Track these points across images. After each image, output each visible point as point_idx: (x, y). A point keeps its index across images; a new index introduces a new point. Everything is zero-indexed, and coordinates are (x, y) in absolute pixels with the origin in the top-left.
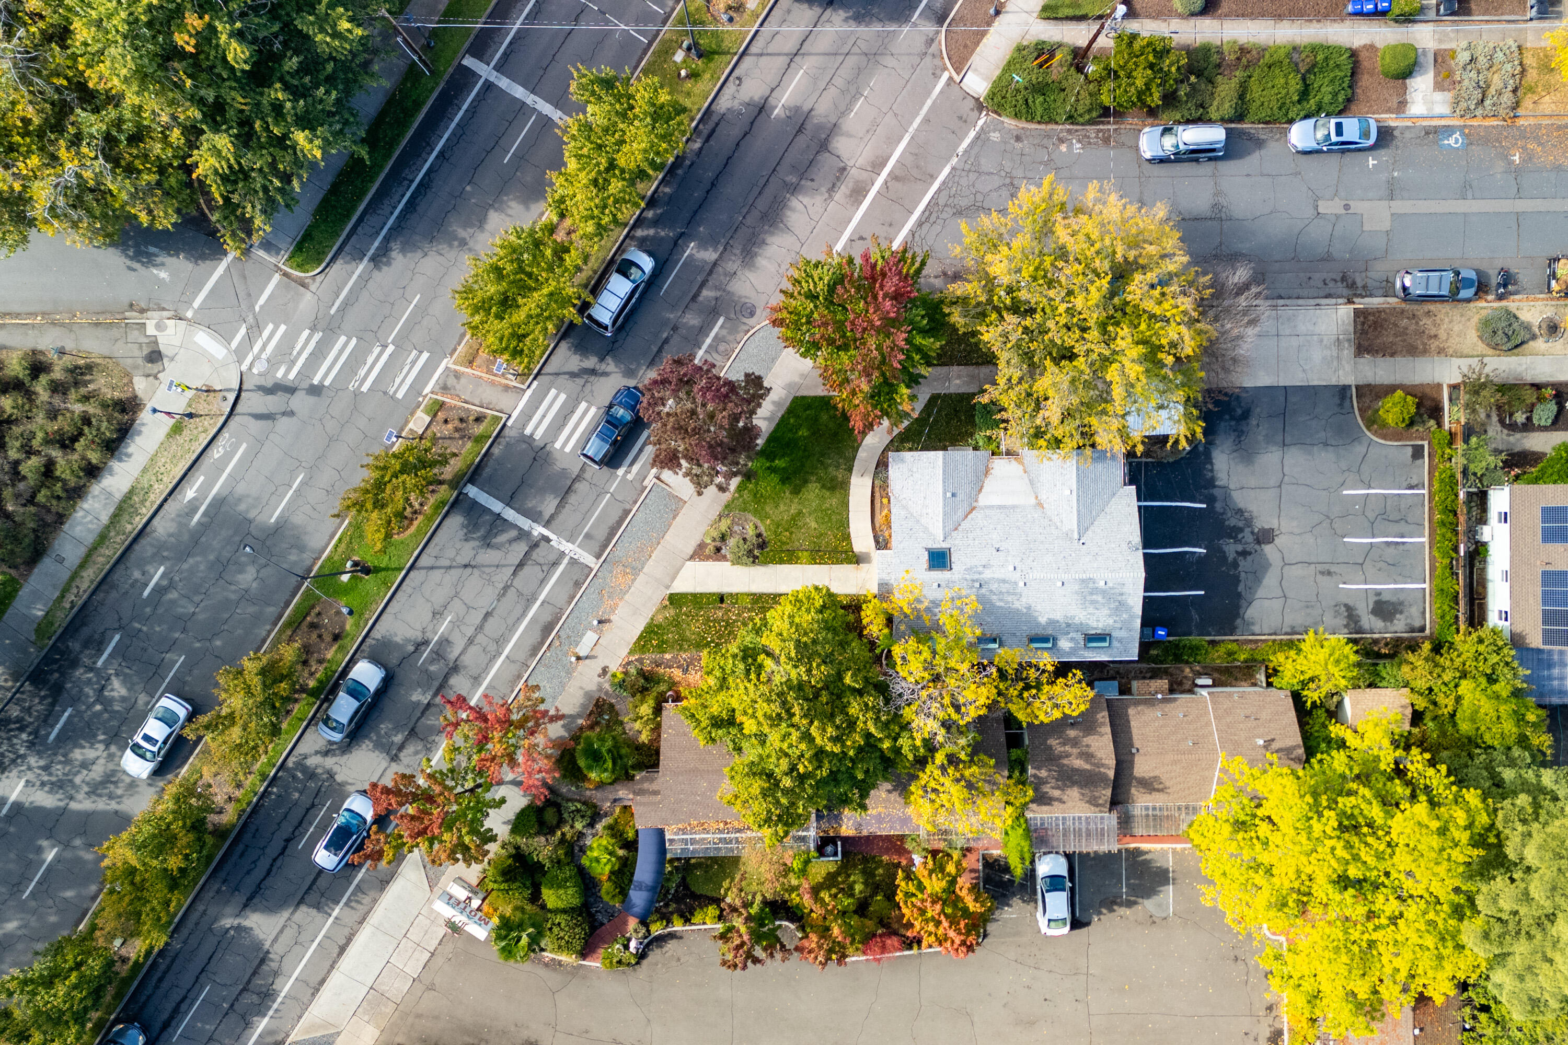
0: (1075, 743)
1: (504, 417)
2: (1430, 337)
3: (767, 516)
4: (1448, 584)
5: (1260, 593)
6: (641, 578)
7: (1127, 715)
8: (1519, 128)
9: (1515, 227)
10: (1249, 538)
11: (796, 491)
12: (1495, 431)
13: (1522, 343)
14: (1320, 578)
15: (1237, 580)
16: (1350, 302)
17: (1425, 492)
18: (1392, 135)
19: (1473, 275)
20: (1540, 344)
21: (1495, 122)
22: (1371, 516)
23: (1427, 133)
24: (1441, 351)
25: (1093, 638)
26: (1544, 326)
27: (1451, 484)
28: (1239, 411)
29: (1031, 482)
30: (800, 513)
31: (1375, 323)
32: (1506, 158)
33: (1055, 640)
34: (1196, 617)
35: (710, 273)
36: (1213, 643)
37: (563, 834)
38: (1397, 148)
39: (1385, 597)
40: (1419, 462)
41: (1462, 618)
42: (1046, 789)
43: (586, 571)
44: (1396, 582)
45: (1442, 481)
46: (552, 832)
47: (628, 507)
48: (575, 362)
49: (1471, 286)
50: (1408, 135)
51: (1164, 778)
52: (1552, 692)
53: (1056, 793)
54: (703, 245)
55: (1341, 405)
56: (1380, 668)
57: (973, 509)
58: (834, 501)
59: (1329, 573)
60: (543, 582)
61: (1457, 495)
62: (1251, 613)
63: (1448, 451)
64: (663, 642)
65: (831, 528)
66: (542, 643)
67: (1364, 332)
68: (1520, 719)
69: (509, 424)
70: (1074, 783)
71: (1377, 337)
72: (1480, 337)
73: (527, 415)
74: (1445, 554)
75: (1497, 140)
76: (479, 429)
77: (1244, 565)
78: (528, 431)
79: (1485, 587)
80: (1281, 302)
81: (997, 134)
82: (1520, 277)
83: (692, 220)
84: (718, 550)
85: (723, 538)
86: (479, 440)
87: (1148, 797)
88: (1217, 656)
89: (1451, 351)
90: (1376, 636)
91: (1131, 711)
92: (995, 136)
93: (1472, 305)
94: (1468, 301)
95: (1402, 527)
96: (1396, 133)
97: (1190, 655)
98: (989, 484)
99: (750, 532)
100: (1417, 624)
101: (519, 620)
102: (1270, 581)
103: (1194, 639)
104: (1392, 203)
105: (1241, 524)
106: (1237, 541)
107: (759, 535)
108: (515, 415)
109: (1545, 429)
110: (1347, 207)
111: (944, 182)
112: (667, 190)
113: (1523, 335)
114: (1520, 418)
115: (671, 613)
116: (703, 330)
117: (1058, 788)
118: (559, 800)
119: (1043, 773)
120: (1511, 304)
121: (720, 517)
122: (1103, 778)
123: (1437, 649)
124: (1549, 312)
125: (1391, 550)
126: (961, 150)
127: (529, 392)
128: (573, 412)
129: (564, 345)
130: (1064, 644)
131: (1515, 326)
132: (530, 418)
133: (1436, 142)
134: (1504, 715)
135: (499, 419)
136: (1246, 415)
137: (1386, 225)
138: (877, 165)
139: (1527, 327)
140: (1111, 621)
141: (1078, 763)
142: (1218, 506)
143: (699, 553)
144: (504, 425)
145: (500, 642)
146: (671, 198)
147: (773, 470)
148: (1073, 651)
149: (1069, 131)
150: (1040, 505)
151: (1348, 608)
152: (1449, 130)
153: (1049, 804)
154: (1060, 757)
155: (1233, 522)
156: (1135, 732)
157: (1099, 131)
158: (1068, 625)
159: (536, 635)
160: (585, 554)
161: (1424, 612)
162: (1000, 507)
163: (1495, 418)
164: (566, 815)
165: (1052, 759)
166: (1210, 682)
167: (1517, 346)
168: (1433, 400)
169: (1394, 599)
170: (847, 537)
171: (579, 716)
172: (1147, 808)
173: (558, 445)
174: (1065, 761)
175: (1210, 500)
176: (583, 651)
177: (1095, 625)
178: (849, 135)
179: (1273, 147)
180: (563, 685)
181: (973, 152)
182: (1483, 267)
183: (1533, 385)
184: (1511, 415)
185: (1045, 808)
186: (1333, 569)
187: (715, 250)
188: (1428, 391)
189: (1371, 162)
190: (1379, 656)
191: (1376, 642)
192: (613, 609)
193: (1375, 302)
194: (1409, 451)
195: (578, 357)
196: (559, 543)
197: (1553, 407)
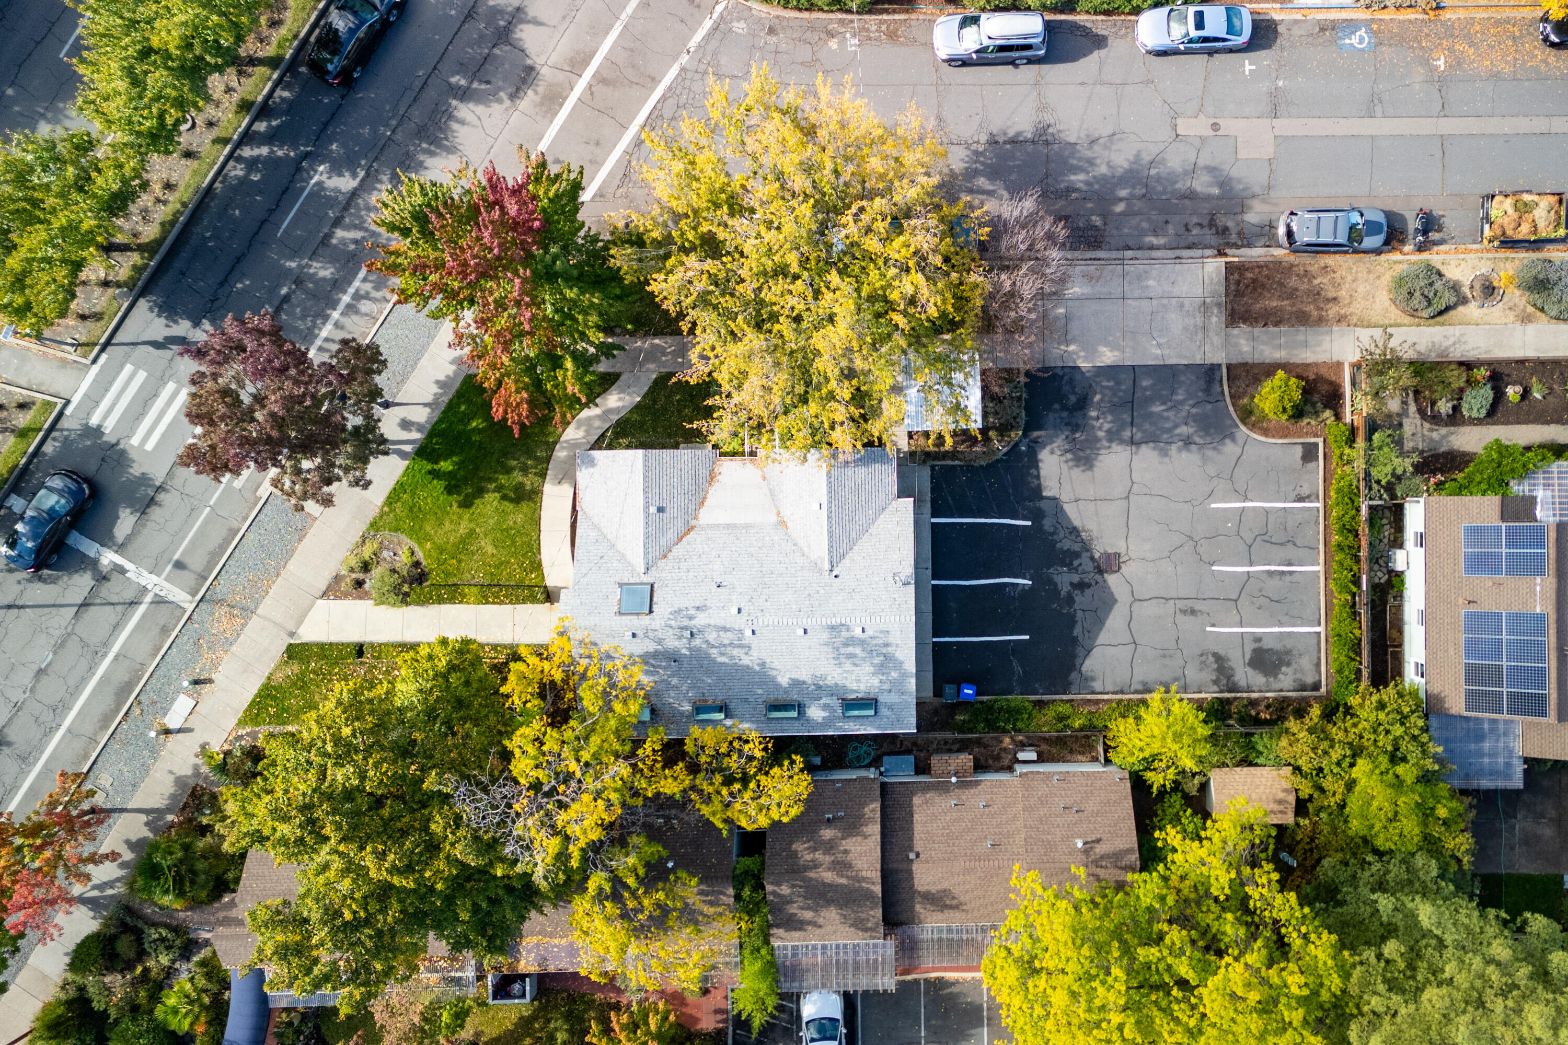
0: (829, 847)
1: (60, 403)
2: (1328, 300)
3: (428, 538)
4: (1345, 628)
5: (1102, 638)
6: (254, 621)
7: (911, 805)
8: (1443, 24)
9: (1439, 154)
10: (1089, 566)
11: (466, 504)
12: (1412, 425)
13: (1448, 309)
14: (1180, 618)
15: (1071, 621)
16: (1221, 254)
17: (1320, 505)
18: (1275, 31)
19: (1381, 218)
20: (1471, 310)
21: (1411, 15)
22: (1249, 537)
23: (1322, 30)
24: (1340, 319)
25: (851, 704)
26: (1477, 286)
27: (1351, 497)
28: (1073, 399)
29: (772, 493)
30: (472, 533)
31: (1254, 281)
32: (1426, 62)
33: (800, 708)
34: (1018, 669)
35: (346, 208)
36: (1040, 704)
37: (146, 970)
38: (1282, 49)
39: (1267, 644)
40: (1311, 465)
41: (1365, 673)
42: (793, 909)
43: (178, 613)
44: (1281, 624)
45: (1339, 491)
46: (130, 966)
47: (235, 525)
48: (159, 328)
49: (1379, 232)
50: (1296, 31)
51: (956, 891)
52: (1481, 773)
53: (808, 915)
54: (336, 169)
55: (1207, 391)
56: (1256, 738)
57: (690, 529)
58: (520, 518)
59: (1193, 612)
60: (117, 627)
61: (1358, 510)
62: (1090, 665)
63: (1347, 451)
64: (284, 710)
65: (514, 554)
66: (118, 711)
67: (1239, 294)
68: (1426, 813)
69: (68, 411)
70: (829, 902)
71: (1256, 301)
72: (1393, 301)
73: (93, 400)
74: (1344, 588)
75: (1415, 39)
76: (23, 420)
77: (1081, 600)
78: (94, 421)
79: (1401, 631)
80: (1129, 254)
81: (742, 24)
82: (1446, 221)
83: (321, 137)
84: (359, 584)
85: (366, 567)
86: (23, 434)
87: (940, 916)
88: (1045, 723)
89: (1354, 319)
90: (1255, 695)
91: (917, 800)
92: (739, 27)
93: (1383, 257)
94: (1378, 252)
95: (1289, 552)
96: (1281, 29)
97: (1007, 721)
98: (715, 495)
99: (404, 559)
100: (1310, 679)
101: (84, 680)
102: (1115, 622)
103: (1015, 699)
104: (1276, 122)
105: (1077, 547)
106: (1073, 569)
107: (417, 564)
108: (75, 400)
109: (1478, 422)
110: (1215, 127)
111: (670, 88)
112: (286, 94)
113: (1448, 298)
114: (1444, 407)
115: (295, 668)
116: (339, 284)
117: (808, 908)
118: (140, 924)
119: (785, 890)
120: (1434, 257)
121: (364, 540)
122: (869, 895)
123: (1329, 715)
124: (1484, 268)
125: (1276, 582)
126: (693, 44)
127: (95, 369)
128: (156, 395)
129: (143, 304)
130: (815, 713)
131: (1438, 285)
132: (97, 403)
133: (1334, 41)
134: (1403, 809)
135: (52, 405)
136: (1083, 403)
137: (1268, 151)
138: (578, 63)
139: (1455, 287)
140: (875, 682)
141: (829, 876)
142: (1047, 524)
143: (332, 590)
144: (61, 414)
145: (59, 708)
146: (290, 107)
147: (436, 474)
148: (827, 723)
149: (841, 22)
150: (782, 523)
151: (1218, 658)
152: (1351, 26)
153: (800, 929)
154: (806, 868)
155: (1066, 544)
156: (918, 828)
157: (881, 22)
158: (819, 687)
159: (108, 701)
160: (177, 590)
161: (1318, 665)
162: (728, 526)
163: (1412, 408)
164: (146, 946)
165: (795, 870)
166: (1033, 756)
167: (1441, 313)
168: (1331, 383)
169: (1278, 646)
170: (537, 566)
171: (168, 810)
172: (940, 930)
173: (135, 441)
174: (812, 875)
175: (1037, 516)
176: (173, 720)
177: (854, 686)
178: (537, 22)
179: (1116, 46)
180: (146, 770)
181: (710, 48)
182: (1396, 208)
183: (1461, 364)
184: (1433, 403)
185: (796, 934)
186: (1198, 606)
187: (354, 175)
188: (1323, 371)
189: (1248, 67)
190: (1257, 722)
191: (1253, 703)
192: (215, 666)
193: (1256, 253)
194: (1299, 451)
195: (163, 321)
196: (138, 575)
197: (1487, 393)
